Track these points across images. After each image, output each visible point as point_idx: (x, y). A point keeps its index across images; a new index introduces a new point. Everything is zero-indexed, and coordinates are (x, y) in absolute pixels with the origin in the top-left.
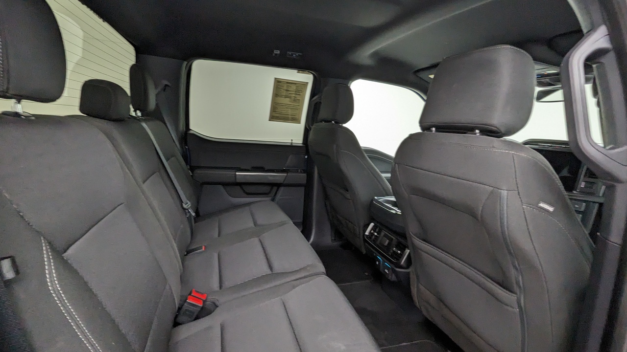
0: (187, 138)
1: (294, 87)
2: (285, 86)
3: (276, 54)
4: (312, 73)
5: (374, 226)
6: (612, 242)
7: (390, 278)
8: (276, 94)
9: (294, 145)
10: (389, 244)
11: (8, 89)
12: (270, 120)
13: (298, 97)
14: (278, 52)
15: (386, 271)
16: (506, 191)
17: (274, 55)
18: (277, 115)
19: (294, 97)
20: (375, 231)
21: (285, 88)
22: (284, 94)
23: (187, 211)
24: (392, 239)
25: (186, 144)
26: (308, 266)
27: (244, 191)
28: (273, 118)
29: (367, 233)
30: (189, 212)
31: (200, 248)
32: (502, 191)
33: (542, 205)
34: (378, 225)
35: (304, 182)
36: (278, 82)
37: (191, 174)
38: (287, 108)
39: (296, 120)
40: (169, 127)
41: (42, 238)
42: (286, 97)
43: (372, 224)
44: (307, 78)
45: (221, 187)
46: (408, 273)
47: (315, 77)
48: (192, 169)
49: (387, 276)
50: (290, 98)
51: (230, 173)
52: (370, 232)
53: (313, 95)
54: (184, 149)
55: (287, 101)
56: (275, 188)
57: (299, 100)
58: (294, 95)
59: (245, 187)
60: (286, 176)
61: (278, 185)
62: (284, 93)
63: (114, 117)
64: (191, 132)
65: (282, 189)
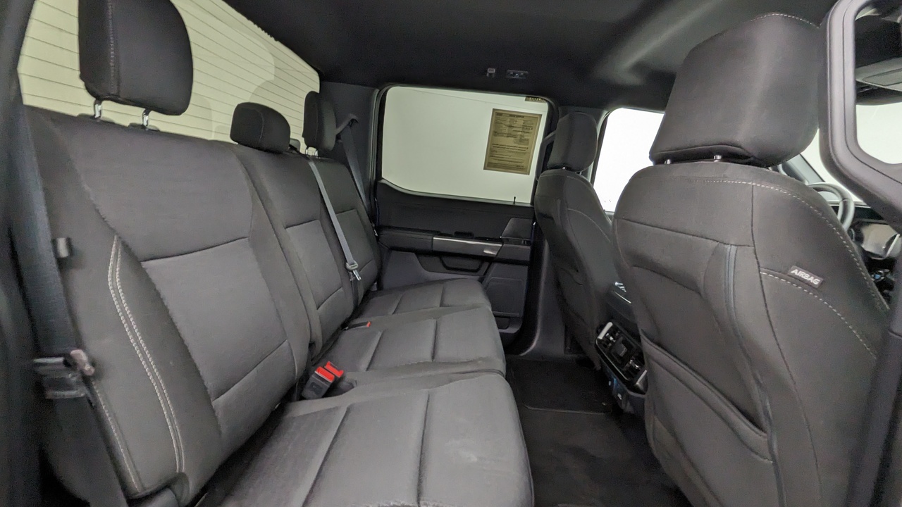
0: (377, 188)
1: (520, 122)
2: (509, 120)
3: (491, 74)
4: (547, 101)
5: (612, 328)
6: (896, 334)
7: (623, 406)
8: (496, 132)
9: (516, 204)
10: (626, 354)
11: (119, 92)
12: (485, 169)
13: (526, 136)
14: (493, 71)
15: (619, 396)
16: (734, 248)
17: (488, 75)
18: (496, 162)
19: (521, 135)
20: (611, 335)
21: (508, 123)
22: (507, 132)
23: (351, 273)
24: (632, 347)
25: (375, 196)
26: (480, 359)
27: (444, 266)
28: (489, 165)
29: (601, 337)
30: (354, 276)
31: (365, 324)
32: (728, 247)
33: (795, 272)
34: (618, 326)
35: (527, 258)
36: (498, 115)
37: (376, 235)
38: (510, 152)
39: (523, 169)
40: (353, 173)
41: (116, 237)
42: (509, 135)
43: (610, 325)
44: (539, 108)
45: (413, 256)
46: (643, 400)
47: (551, 107)
48: (379, 228)
49: (619, 404)
50: (514, 136)
51: (427, 237)
52: (605, 337)
53: (547, 131)
54: (373, 204)
55: (510, 142)
56: (486, 265)
57: (528, 140)
58: (520, 133)
59: (446, 260)
60: (501, 247)
61: (490, 260)
62: (506, 130)
63: (265, 146)
64: (383, 181)
65: (495, 266)
